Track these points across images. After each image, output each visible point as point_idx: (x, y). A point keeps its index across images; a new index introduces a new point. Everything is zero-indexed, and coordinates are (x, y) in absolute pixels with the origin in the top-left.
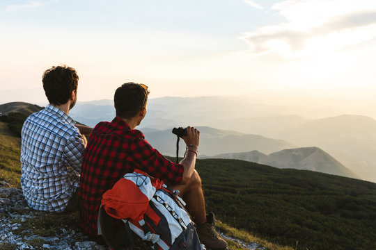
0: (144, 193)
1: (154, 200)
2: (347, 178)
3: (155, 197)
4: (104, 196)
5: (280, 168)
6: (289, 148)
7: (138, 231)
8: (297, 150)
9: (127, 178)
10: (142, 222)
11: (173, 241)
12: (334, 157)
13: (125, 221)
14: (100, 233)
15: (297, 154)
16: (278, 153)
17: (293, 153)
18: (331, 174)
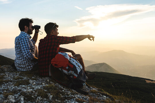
0: (66, 58)
1: (70, 60)
2: (116, 74)
3: (70, 59)
4: (52, 60)
5: (91, 72)
6: (94, 64)
7: (65, 72)
8: (97, 64)
9: (60, 54)
10: (67, 68)
11: (78, 73)
12: (111, 66)
13: (60, 69)
14: (50, 75)
15: (97, 66)
16: (90, 66)
17: (96, 65)
18: (110, 73)
